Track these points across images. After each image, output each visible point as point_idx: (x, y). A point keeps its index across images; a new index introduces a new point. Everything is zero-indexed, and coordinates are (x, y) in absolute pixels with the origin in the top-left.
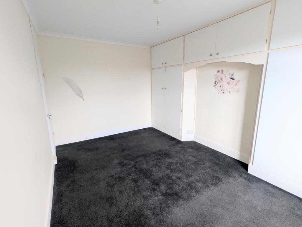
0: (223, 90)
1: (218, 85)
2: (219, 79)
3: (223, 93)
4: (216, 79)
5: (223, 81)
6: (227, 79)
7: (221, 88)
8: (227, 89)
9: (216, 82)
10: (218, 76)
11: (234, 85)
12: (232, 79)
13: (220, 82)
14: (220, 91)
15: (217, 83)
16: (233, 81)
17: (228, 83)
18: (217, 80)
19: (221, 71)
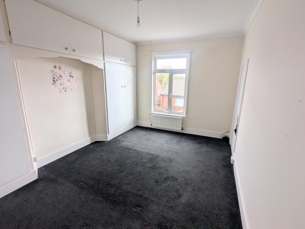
0: (65, 88)
1: (58, 83)
2: (58, 76)
3: (66, 91)
4: (53, 75)
5: (63, 78)
6: (67, 76)
7: (62, 86)
8: (69, 87)
9: (55, 80)
10: (56, 73)
11: (74, 83)
12: (71, 77)
13: (60, 80)
14: (62, 89)
15: (57, 80)
16: (72, 79)
17: (68, 81)
18: (56, 77)
19: (58, 67)
